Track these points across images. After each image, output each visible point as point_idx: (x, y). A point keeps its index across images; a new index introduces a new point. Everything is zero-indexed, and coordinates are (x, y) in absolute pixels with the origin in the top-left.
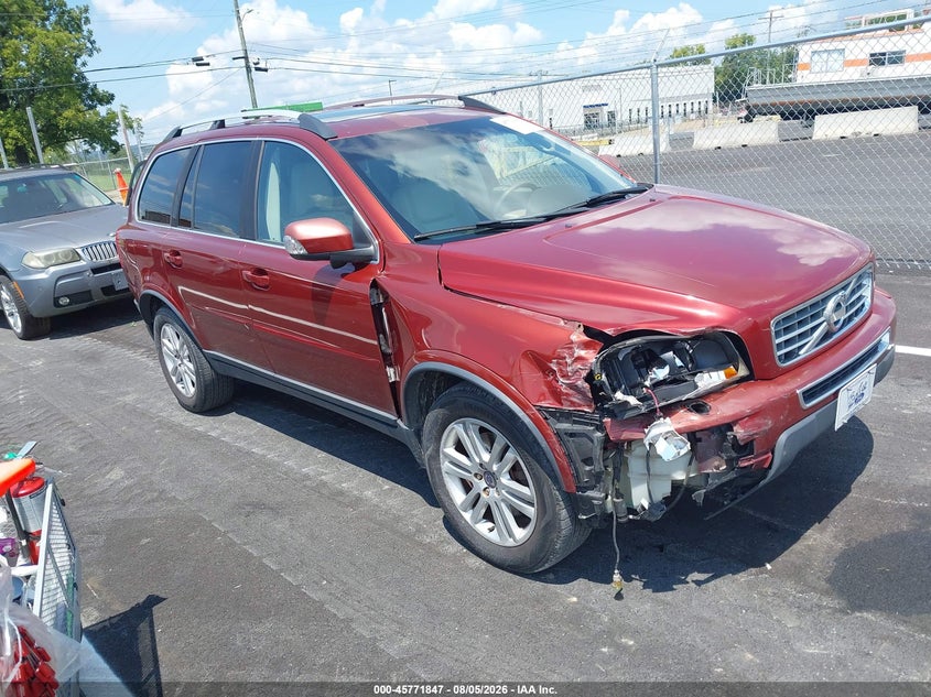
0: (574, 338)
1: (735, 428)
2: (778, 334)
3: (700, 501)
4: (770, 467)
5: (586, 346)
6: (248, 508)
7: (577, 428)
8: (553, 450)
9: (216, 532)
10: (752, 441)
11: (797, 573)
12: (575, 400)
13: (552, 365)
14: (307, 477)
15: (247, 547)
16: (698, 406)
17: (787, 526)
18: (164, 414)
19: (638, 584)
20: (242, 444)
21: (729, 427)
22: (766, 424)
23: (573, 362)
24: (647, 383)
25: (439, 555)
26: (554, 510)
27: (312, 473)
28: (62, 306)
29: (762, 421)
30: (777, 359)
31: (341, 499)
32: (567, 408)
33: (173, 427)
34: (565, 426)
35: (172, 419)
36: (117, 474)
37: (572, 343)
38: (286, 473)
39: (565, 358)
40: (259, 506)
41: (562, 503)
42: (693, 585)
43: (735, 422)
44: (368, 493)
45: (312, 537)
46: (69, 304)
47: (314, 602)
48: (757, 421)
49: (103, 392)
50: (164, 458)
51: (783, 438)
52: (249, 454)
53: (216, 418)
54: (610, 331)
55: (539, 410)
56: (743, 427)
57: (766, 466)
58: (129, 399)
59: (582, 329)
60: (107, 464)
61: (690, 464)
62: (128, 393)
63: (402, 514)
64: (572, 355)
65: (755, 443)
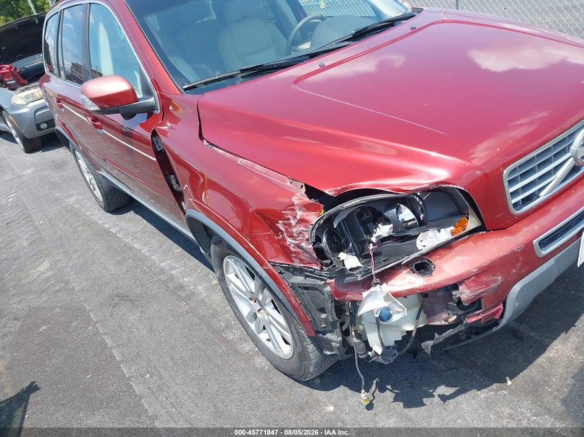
0: (295, 200)
1: (460, 288)
2: (511, 182)
3: (429, 351)
4: (502, 316)
5: (308, 207)
6: (117, 300)
7: (309, 281)
8: (290, 302)
9: (89, 321)
10: (480, 299)
11: (535, 391)
12: (303, 258)
13: (278, 225)
14: (162, 271)
15: (105, 337)
16: (422, 266)
17: (532, 334)
18: (88, 213)
19: (389, 395)
20: (128, 240)
21: (455, 287)
22: (495, 281)
23: (297, 223)
24: (374, 239)
25: (237, 353)
26: (302, 345)
27: (167, 268)
28: (43, 130)
29: (491, 278)
30: (512, 206)
31: (180, 293)
32: (297, 264)
33: (90, 224)
34: (299, 279)
35: (92, 217)
36: (44, 266)
37: (293, 205)
38: (149, 268)
39: (289, 219)
40: (124, 298)
41: (308, 340)
42: (437, 399)
43: (461, 282)
44: (200, 288)
45: (152, 330)
46: (48, 128)
47: (136, 395)
48: (484, 279)
49: (58, 195)
50: (77, 251)
51: (517, 288)
52: (131, 248)
53: (119, 216)
54: (329, 192)
55: (273, 266)
56: (468, 288)
57: (497, 317)
58: (71, 200)
59: (304, 189)
60: (41, 257)
61: (418, 318)
62: (72, 196)
63: (219, 309)
64: (295, 217)
65: (482, 300)
